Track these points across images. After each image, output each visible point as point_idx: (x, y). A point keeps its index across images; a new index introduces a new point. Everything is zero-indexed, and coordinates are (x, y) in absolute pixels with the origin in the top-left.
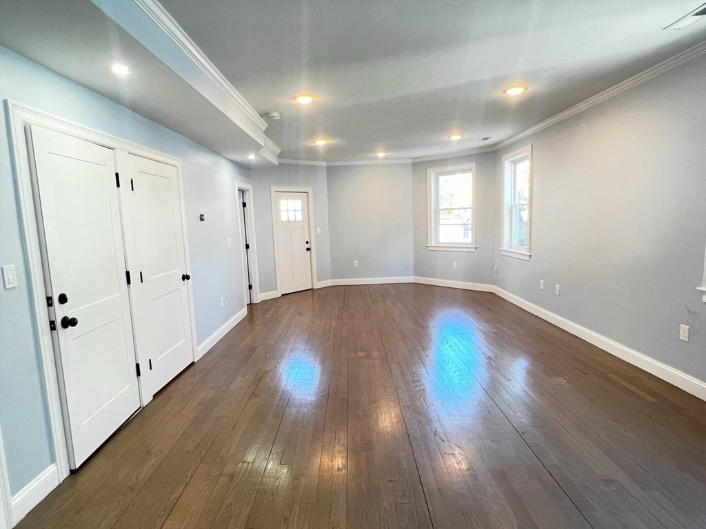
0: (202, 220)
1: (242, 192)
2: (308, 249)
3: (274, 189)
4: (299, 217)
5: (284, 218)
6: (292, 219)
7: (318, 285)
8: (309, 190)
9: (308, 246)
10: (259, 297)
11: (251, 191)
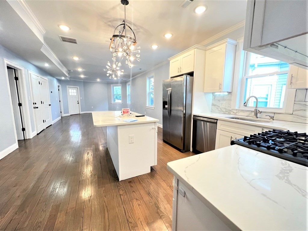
0: (52, 93)
1: (58, 86)
2: (78, 103)
3: (67, 86)
4: (75, 94)
5: (71, 94)
6: (73, 95)
7: (81, 113)
8: (78, 87)
9: (78, 102)
10: (64, 115)
11: (61, 86)
